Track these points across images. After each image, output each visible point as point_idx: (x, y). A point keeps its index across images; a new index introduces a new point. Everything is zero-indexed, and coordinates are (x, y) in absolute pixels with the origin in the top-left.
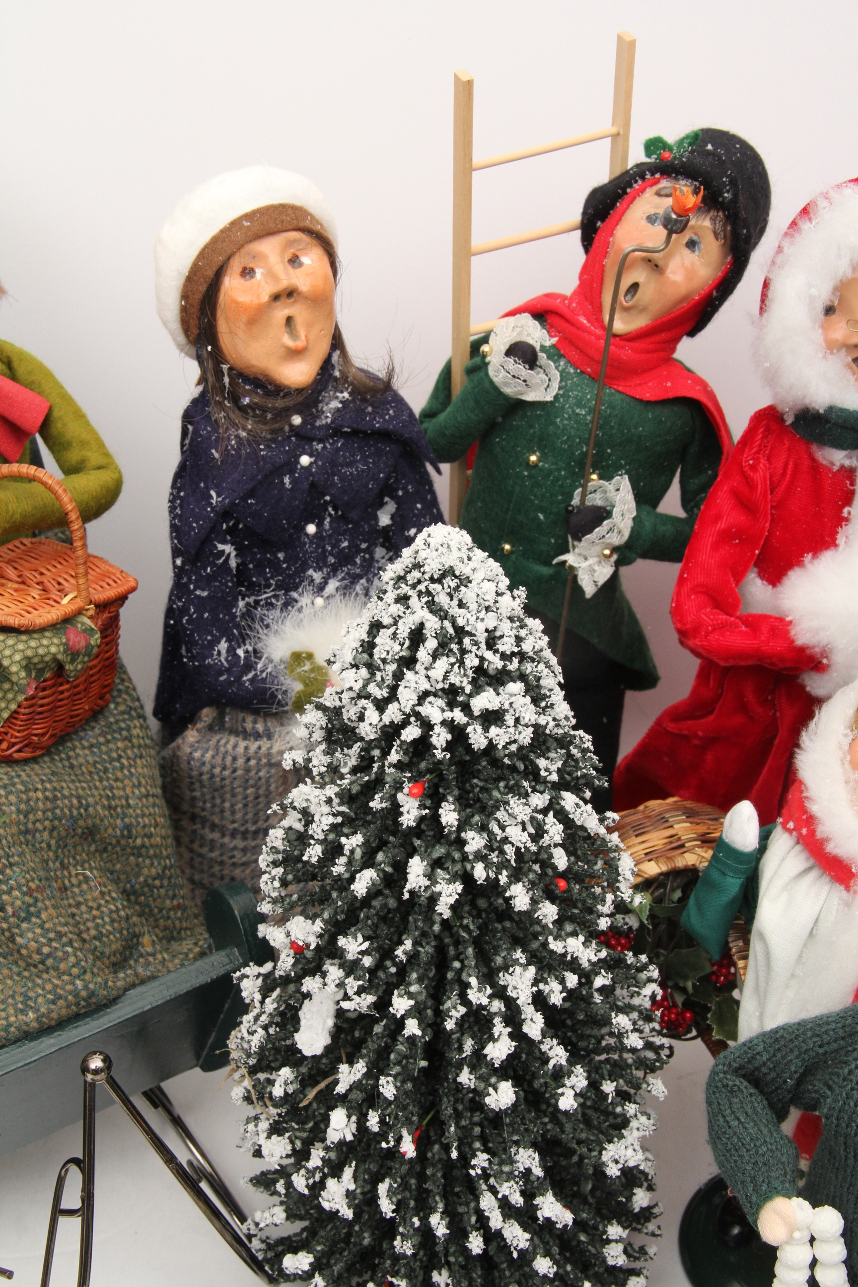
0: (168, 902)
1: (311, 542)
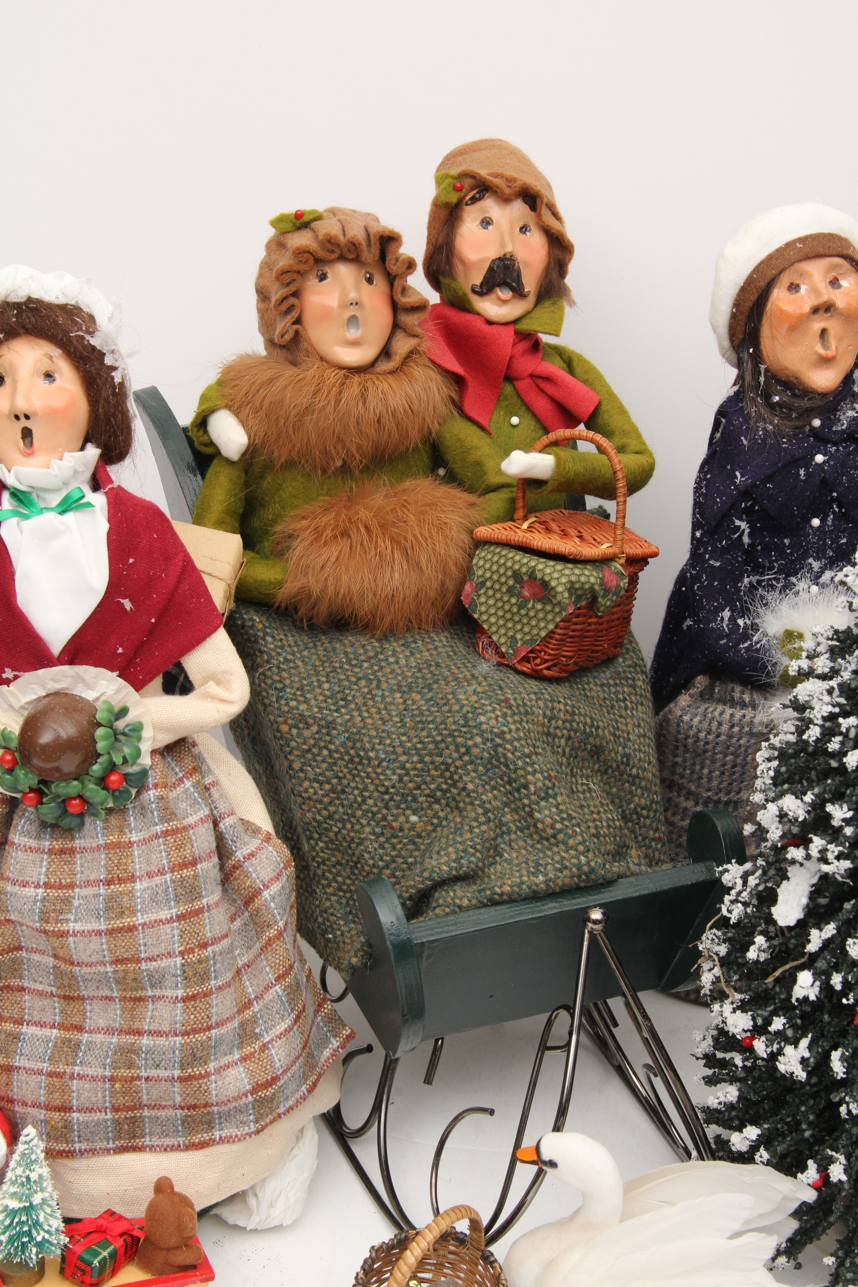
0: (651, 833)
1: (814, 534)
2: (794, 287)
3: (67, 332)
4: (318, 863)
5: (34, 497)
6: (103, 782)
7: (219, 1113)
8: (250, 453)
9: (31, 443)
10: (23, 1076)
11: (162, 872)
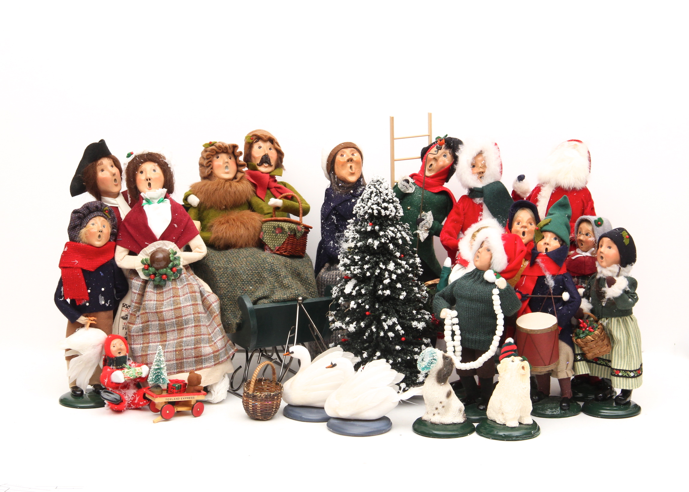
2: (342, 155)
3: (159, 159)
4: (225, 306)
5: (151, 201)
6: (171, 269)
7: (204, 359)
8: (200, 204)
9: (150, 187)
10: (151, 356)
11: (187, 294)
